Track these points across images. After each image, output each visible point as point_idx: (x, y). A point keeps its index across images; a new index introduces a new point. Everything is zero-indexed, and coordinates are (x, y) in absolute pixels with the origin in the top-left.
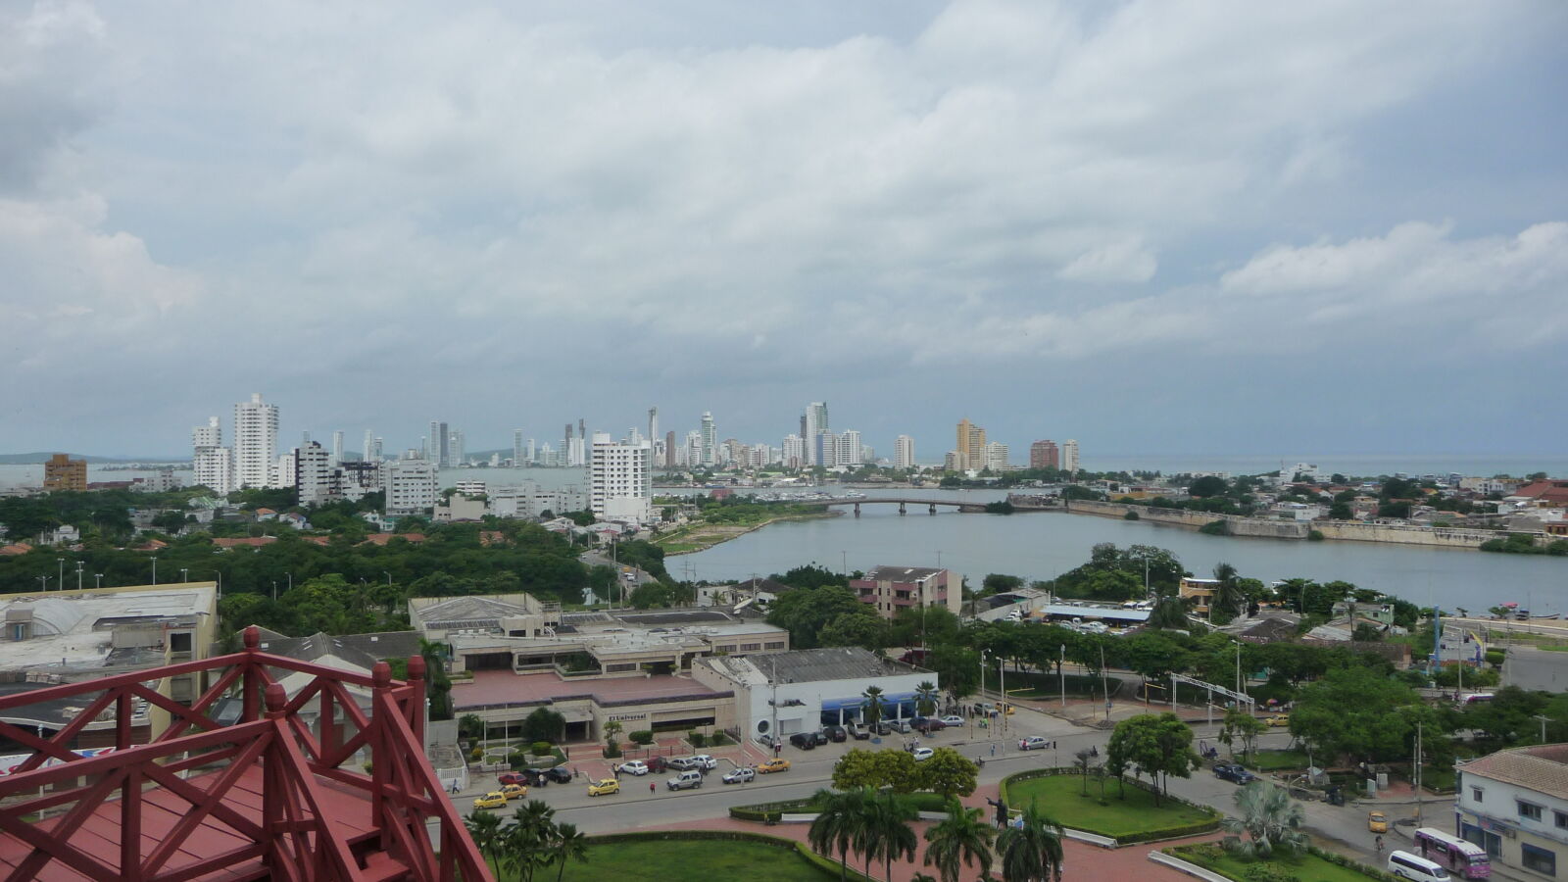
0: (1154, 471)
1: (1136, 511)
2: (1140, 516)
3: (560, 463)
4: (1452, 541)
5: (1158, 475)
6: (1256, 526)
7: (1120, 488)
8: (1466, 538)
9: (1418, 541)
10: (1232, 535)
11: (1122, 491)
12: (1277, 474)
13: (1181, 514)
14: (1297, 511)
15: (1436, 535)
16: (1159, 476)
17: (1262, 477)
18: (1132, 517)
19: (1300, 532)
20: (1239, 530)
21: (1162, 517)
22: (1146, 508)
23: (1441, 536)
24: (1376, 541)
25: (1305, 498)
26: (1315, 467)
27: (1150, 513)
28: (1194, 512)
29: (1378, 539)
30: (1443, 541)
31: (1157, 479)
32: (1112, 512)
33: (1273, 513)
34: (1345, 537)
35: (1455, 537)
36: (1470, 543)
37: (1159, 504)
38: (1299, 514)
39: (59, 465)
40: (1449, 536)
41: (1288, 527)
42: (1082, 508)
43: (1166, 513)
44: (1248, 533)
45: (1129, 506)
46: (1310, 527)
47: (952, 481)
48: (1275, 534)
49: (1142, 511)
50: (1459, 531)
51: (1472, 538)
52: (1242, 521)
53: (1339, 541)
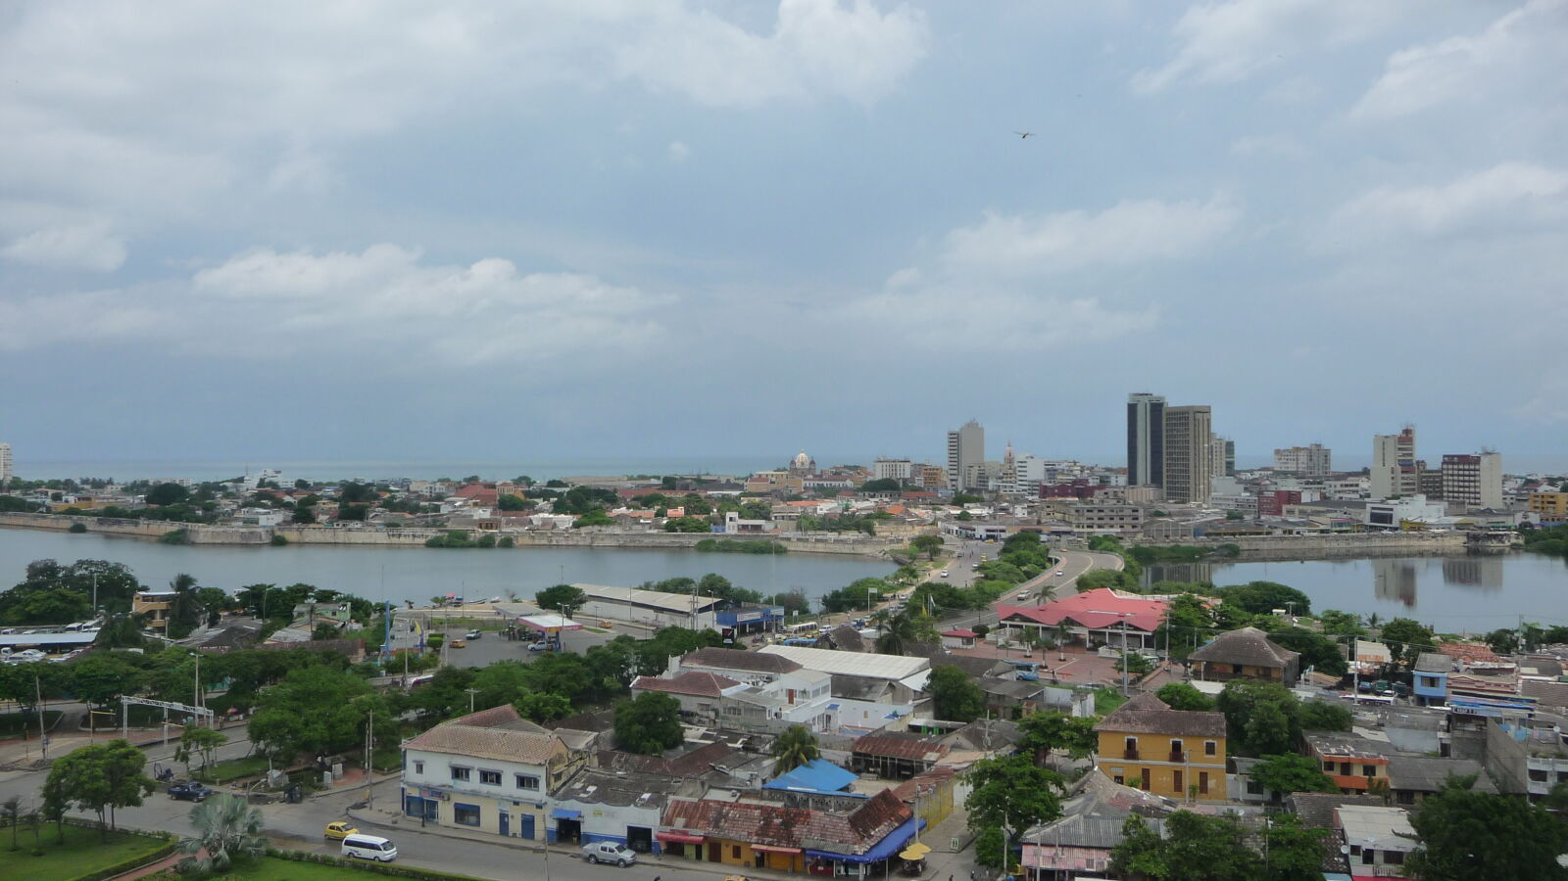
0: (105, 478)
1: (84, 523)
2: (89, 528)
4: (402, 540)
5: (110, 482)
6: (218, 533)
7: (64, 498)
8: (414, 536)
9: (373, 541)
10: (193, 544)
11: (66, 501)
12: (241, 480)
13: (137, 524)
14: (261, 517)
15: (389, 535)
16: (112, 484)
17: (225, 484)
18: (79, 529)
19: (263, 537)
20: (201, 539)
21: (115, 528)
22: (96, 518)
23: (393, 535)
24: (335, 543)
25: (269, 503)
26: (279, 472)
27: (101, 524)
28: (151, 521)
29: (337, 541)
30: (395, 540)
31: (109, 487)
32: (54, 524)
33: (237, 519)
34: (307, 540)
35: (405, 536)
36: (417, 541)
37: (111, 514)
38: (263, 520)
40: (400, 535)
41: (252, 533)
42: (15, 521)
43: (119, 523)
44: (211, 541)
45: (75, 517)
46: (273, 532)
48: (238, 540)
49: (90, 523)
50: (407, 531)
51: (419, 537)
52: (203, 530)
53: (301, 544)
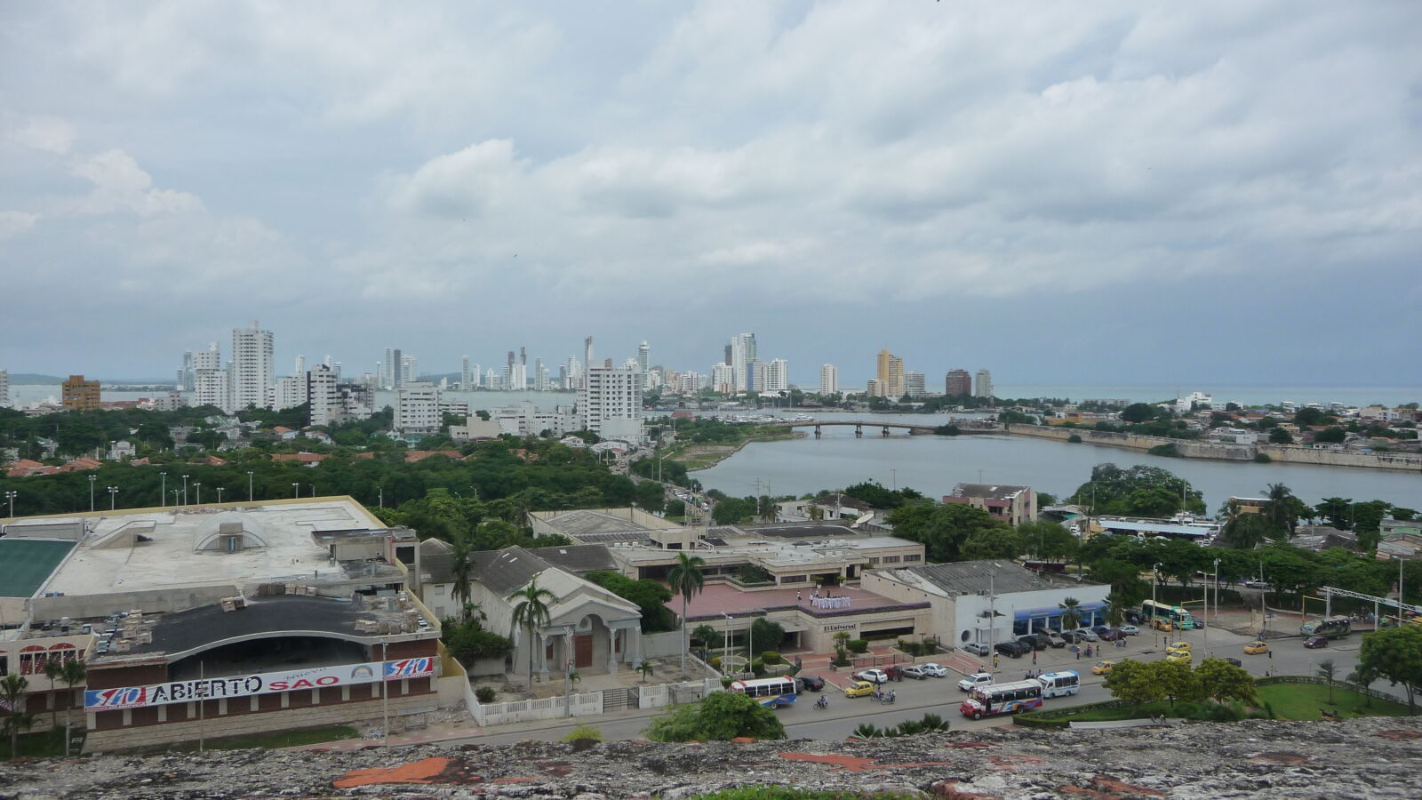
1: (1079, 434)
2: (1083, 439)
3: (504, 386)
4: (1394, 464)
5: (1067, 402)
6: (1206, 449)
7: (1057, 414)
8: (1408, 461)
9: (1361, 464)
10: (1183, 457)
11: (1059, 417)
12: (1174, 402)
13: (1125, 438)
14: (1238, 436)
15: (1379, 459)
16: (1069, 403)
17: (1162, 405)
18: (1075, 440)
19: (1248, 455)
20: (1189, 453)
21: (1106, 440)
22: (1089, 432)
23: (1384, 459)
24: (1320, 464)
25: (1232, 424)
26: (1209, 396)
27: (1094, 436)
28: (1138, 436)
29: (1321, 461)
30: (1386, 464)
31: (1067, 405)
32: (1055, 435)
33: (1213, 437)
34: (1290, 459)
35: (1398, 460)
36: (1411, 466)
37: (1102, 428)
38: (1240, 439)
39: (74, 385)
40: (1391, 460)
41: (1238, 450)
42: (1022, 431)
43: (1110, 436)
44: (1199, 456)
45: (1072, 430)
46: (1256, 451)
47: (879, 405)
48: (1225, 456)
49: (1085, 435)
50: (1400, 456)
51: (1414, 462)
52: (1193, 445)
53: (1283, 463)
